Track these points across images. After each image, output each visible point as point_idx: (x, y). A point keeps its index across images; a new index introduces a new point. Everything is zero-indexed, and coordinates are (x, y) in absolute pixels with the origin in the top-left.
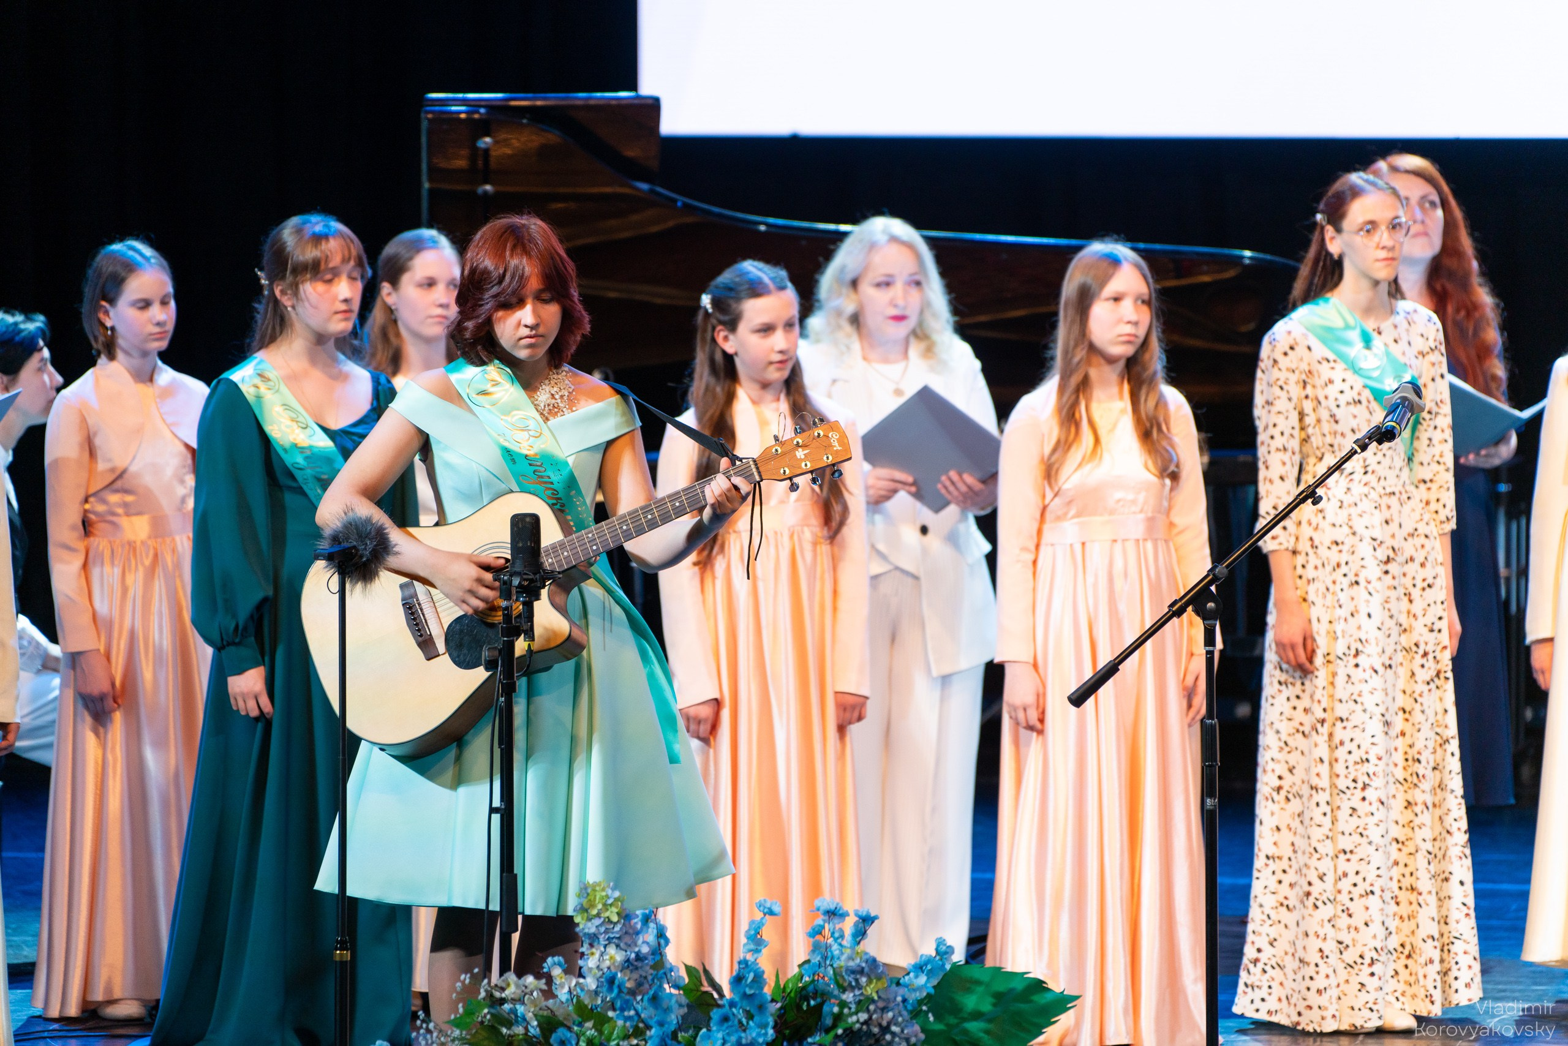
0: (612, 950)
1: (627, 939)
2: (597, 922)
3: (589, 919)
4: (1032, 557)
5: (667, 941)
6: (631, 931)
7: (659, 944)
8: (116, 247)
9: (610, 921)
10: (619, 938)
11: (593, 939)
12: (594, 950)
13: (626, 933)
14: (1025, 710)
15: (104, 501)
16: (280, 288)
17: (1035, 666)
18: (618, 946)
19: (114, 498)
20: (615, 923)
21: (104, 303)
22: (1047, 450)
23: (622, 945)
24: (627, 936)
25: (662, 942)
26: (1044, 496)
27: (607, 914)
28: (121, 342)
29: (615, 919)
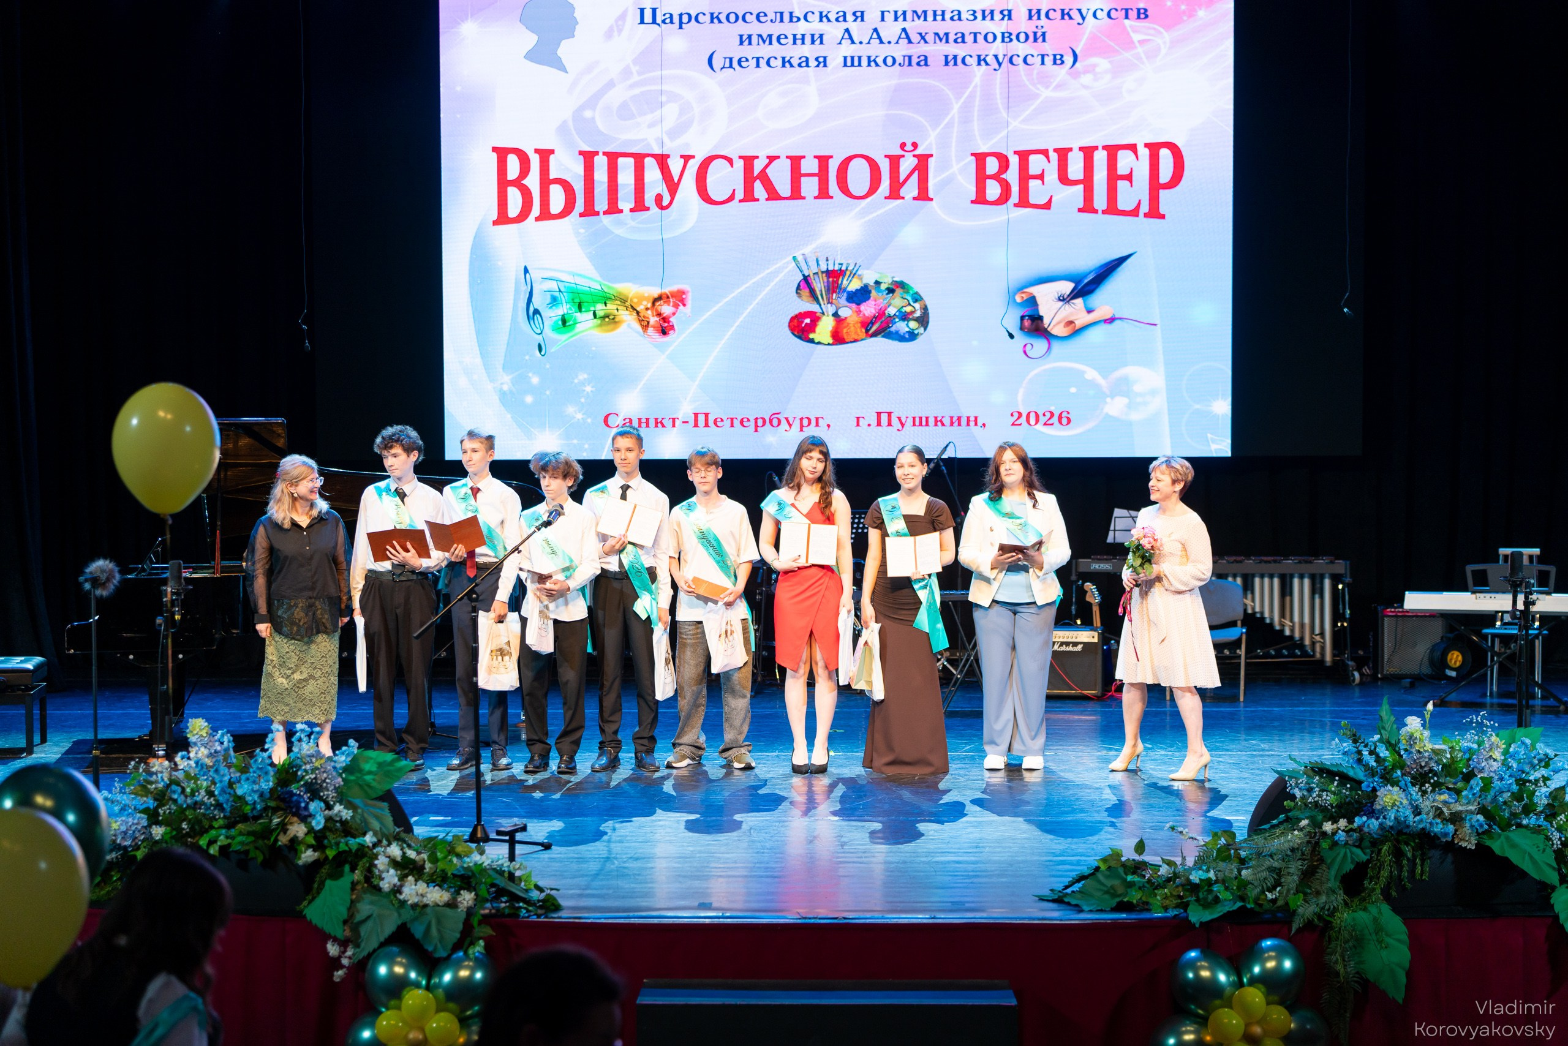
0: (202, 749)
1: (210, 744)
2: (197, 737)
3: (194, 735)
9: (202, 736)
10: (205, 743)
11: (195, 744)
12: (194, 749)
13: (209, 741)
20: (205, 737)
23: (207, 746)
27: (201, 733)
29: (205, 735)
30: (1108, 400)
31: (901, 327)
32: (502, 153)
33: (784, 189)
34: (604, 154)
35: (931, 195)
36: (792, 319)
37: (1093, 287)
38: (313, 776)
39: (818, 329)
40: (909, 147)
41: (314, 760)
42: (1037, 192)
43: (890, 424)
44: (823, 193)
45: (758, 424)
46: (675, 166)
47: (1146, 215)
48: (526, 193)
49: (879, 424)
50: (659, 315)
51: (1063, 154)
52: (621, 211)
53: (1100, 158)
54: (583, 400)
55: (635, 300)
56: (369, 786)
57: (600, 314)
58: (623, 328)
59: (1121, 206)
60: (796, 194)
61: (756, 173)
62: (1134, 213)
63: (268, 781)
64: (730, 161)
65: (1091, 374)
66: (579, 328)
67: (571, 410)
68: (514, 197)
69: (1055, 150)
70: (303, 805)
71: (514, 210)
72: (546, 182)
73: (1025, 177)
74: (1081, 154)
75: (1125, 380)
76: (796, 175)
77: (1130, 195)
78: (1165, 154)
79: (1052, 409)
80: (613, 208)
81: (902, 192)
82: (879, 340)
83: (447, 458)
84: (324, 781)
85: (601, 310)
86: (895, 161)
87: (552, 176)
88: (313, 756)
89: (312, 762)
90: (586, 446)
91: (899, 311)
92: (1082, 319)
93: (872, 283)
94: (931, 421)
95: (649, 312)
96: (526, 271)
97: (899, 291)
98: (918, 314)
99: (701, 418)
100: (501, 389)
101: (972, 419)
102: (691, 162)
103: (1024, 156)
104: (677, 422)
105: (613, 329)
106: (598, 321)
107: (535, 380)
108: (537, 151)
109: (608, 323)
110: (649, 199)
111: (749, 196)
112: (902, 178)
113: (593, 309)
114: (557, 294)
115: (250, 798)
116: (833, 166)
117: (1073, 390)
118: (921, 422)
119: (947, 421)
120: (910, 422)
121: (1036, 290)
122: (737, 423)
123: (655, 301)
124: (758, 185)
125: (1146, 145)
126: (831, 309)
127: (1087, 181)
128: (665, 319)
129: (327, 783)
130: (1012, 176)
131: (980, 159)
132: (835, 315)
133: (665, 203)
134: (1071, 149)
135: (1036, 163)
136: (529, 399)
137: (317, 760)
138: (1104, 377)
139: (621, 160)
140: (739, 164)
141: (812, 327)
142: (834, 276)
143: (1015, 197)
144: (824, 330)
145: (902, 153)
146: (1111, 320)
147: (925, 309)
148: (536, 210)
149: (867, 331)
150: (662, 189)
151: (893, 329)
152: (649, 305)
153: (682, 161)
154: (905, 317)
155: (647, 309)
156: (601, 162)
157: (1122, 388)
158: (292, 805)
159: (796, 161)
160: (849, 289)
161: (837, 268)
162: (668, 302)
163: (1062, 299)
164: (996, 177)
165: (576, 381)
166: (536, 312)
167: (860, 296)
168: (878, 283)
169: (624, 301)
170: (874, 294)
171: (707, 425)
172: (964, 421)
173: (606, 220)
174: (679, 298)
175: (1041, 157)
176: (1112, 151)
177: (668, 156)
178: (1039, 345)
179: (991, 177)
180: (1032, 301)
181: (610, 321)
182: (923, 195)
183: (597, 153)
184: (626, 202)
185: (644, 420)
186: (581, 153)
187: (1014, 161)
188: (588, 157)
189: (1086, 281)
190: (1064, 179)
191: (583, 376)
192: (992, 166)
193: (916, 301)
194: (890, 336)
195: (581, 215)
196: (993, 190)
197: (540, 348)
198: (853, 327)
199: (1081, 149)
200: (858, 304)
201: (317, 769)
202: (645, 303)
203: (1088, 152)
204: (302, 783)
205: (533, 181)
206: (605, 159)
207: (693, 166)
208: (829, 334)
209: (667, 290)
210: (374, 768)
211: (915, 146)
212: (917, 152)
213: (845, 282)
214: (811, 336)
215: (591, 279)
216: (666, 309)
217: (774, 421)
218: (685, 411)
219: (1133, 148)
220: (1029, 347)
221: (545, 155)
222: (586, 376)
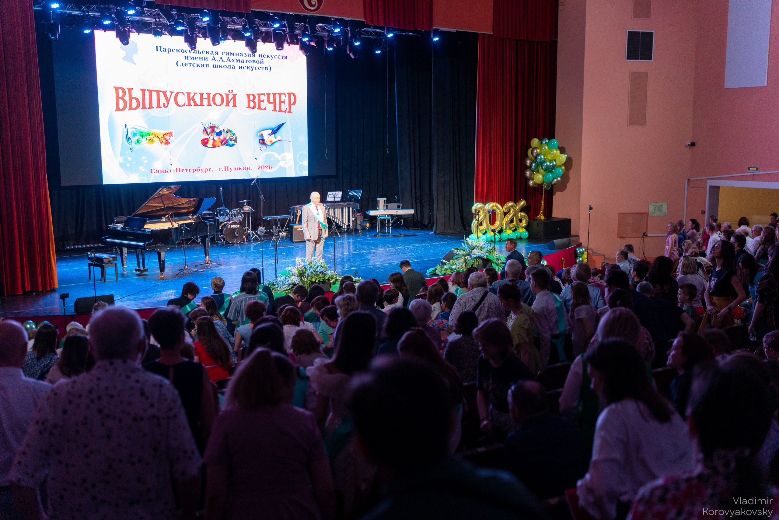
30: (280, 162)
31: (230, 142)
32: (117, 89)
33: (199, 103)
34: (148, 90)
35: (237, 105)
36: (202, 140)
37: (276, 131)
39: (209, 143)
40: (231, 92)
42: (263, 105)
43: (228, 170)
44: (209, 104)
45: (194, 171)
46: (168, 94)
47: (288, 112)
48: (125, 101)
49: (225, 170)
50: (165, 139)
51: (268, 95)
52: (153, 108)
53: (277, 96)
54: (144, 165)
55: (158, 135)
57: (148, 139)
58: (155, 144)
59: (282, 110)
60: (202, 104)
61: (191, 98)
62: (285, 111)
64: (184, 94)
65: (276, 155)
66: (142, 143)
67: (141, 168)
68: (121, 102)
69: (266, 94)
71: (121, 106)
72: (131, 98)
73: (260, 101)
74: (273, 95)
75: (284, 157)
76: (202, 99)
77: (285, 106)
78: (292, 96)
79: (267, 165)
80: (151, 107)
81: (229, 105)
82: (225, 146)
83: (104, 183)
85: (148, 137)
86: (227, 95)
87: (132, 96)
90: (146, 179)
91: (229, 138)
92: (274, 140)
93: (222, 130)
94: (238, 169)
95: (163, 138)
96: (126, 125)
97: (229, 132)
98: (234, 139)
99: (178, 170)
100: (119, 162)
101: (248, 168)
102: (173, 94)
103: (259, 95)
104: (171, 171)
105: (152, 143)
106: (148, 141)
107: (130, 159)
108: (127, 88)
109: (151, 142)
110: (161, 105)
111: (189, 105)
112: (229, 101)
113: (146, 137)
114: (136, 133)
116: (211, 96)
117: (272, 159)
118: (235, 169)
119: (242, 169)
120: (233, 169)
121: (262, 132)
122: (188, 171)
123: (164, 135)
124: (191, 101)
125: (288, 93)
126: (212, 138)
127: (274, 103)
128: (167, 140)
130: (256, 101)
131: (249, 95)
132: (213, 139)
133: (166, 106)
134: (270, 94)
135: (262, 97)
136: (128, 165)
138: (279, 155)
139: (153, 92)
140: (186, 95)
141: (207, 143)
142: (212, 128)
143: (257, 107)
144: (211, 143)
145: (229, 93)
146: (281, 140)
147: (236, 137)
148: (128, 107)
149: (221, 144)
150: (165, 102)
151: (228, 143)
152: (162, 136)
153: (170, 93)
154: (231, 140)
155: (162, 137)
156: (147, 93)
157: (284, 159)
159: (201, 94)
160: (217, 132)
161: (213, 126)
162: (167, 135)
163: (269, 135)
164: (253, 101)
165: (142, 159)
166: (129, 138)
167: (219, 134)
168: (224, 130)
169: (155, 135)
170: (223, 133)
171: (180, 172)
172: (246, 169)
173: (149, 110)
174: (170, 134)
175: (263, 96)
176: (280, 94)
177: (166, 92)
178: (264, 147)
179: (251, 101)
180: (262, 135)
181: (151, 141)
182: (235, 105)
183: (146, 90)
184: (155, 105)
185: (162, 171)
186: (141, 89)
187: (257, 96)
188: (143, 91)
189: (275, 130)
190: (269, 102)
191: (144, 158)
192: (251, 98)
193: (234, 135)
194: (227, 145)
195: (142, 109)
196: (252, 104)
197: (131, 150)
198: (218, 143)
199: (273, 94)
200: (219, 136)
202: (161, 136)
203: (274, 95)
205: (127, 98)
206: (148, 91)
207: (173, 95)
208: (212, 145)
209: (167, 132)
211: (232, 91)
212: (233, 93)
213: (215, 130)
214: (207, 145)
215: (145, 128)
216: (167, 138)
217: (198, 170)
218: (173, 168)
219: (284, 94)
220: (261, 148)
221: (130, 90)
222: (145, 158)
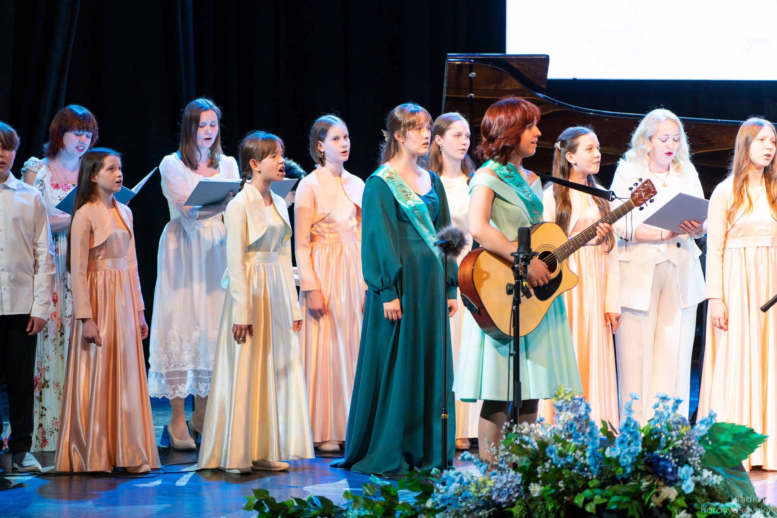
0: (569, 413)
1: (575, 409)
2: (562, 401)
3: (558, 400)
4: (722, 253)
5: (590, 410)
6: (576, 405)
7: (587, 412)
8: (324, 118)
9: (567, 401)
10: (571, 408)
11: (560, 408)
12: (562, 413)
13: (574, 406)
14: (719, 320)
15: (320, 226)
16: (397, 135)
17: (724, 300)
18: (571, 411)
19: (324, 225)
20: (570, 402)
21: (320, 142)
22: (729, 208)
23: (573, 411)
24: (575, 408)
25: (588, 410)
26: (727, 227)
27: (566, 398)
28: (327, 158)
29: (570, 400)
38: (680, 442)
41: (680, 427)
56: (725, 455)
63: (638, 445)
70: (670, 470)
84: (690, 448)
88: (679, 423)
89: (678, 429)
115: (625, 460)
129: (694, 450)
137: (683, 427)
158: (658, 470)
201: (683, 435)
204: (671, 448)
210: (730, 439)
